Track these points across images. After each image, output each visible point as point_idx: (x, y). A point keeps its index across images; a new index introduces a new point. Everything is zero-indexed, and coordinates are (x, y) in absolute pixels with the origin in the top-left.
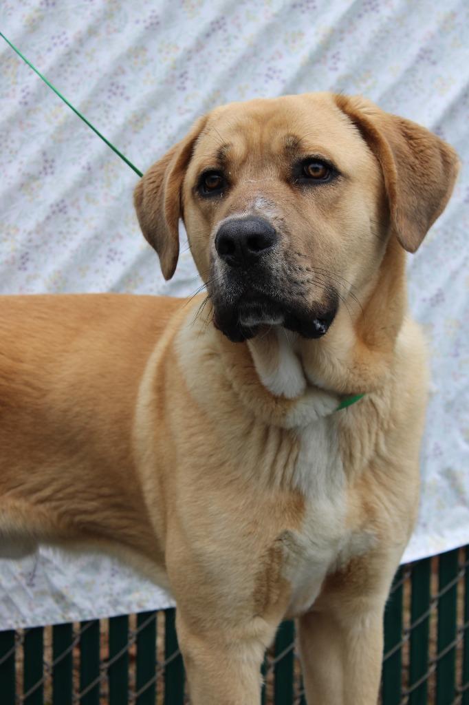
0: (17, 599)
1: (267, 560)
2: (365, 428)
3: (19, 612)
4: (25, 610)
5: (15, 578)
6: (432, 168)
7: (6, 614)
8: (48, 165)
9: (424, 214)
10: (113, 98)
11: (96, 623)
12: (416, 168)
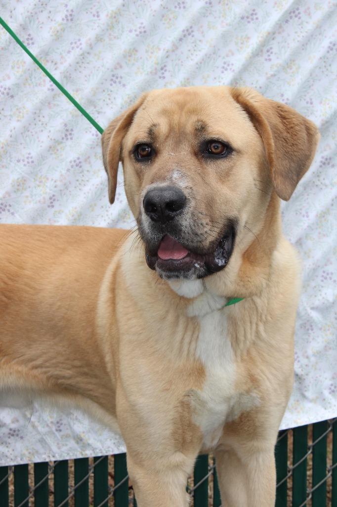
0: (49, 440)
1: (180, 409)
2: (247, 319)
3: (50, 450)
4: (54, 448)
5: (48, 425)
6: (299, 140)
7: (42, 451)
8: (68, 133)
9: (295, 173)
10: (114, 85)
11: (106, 458)
12: (287, 140)
